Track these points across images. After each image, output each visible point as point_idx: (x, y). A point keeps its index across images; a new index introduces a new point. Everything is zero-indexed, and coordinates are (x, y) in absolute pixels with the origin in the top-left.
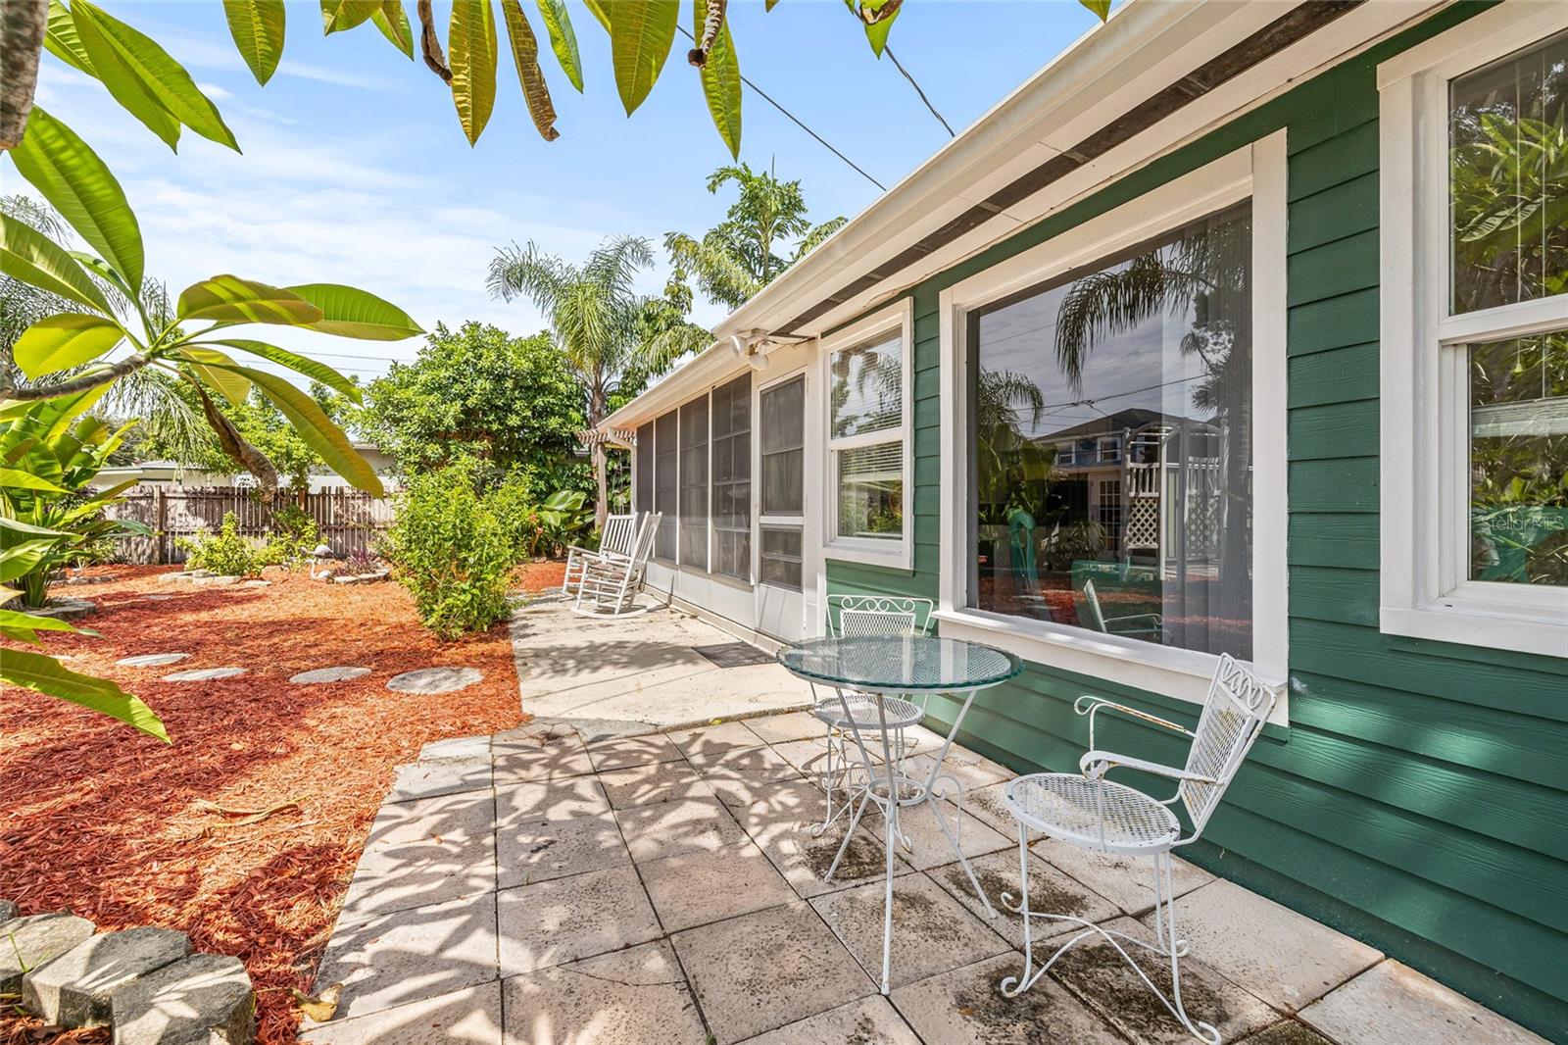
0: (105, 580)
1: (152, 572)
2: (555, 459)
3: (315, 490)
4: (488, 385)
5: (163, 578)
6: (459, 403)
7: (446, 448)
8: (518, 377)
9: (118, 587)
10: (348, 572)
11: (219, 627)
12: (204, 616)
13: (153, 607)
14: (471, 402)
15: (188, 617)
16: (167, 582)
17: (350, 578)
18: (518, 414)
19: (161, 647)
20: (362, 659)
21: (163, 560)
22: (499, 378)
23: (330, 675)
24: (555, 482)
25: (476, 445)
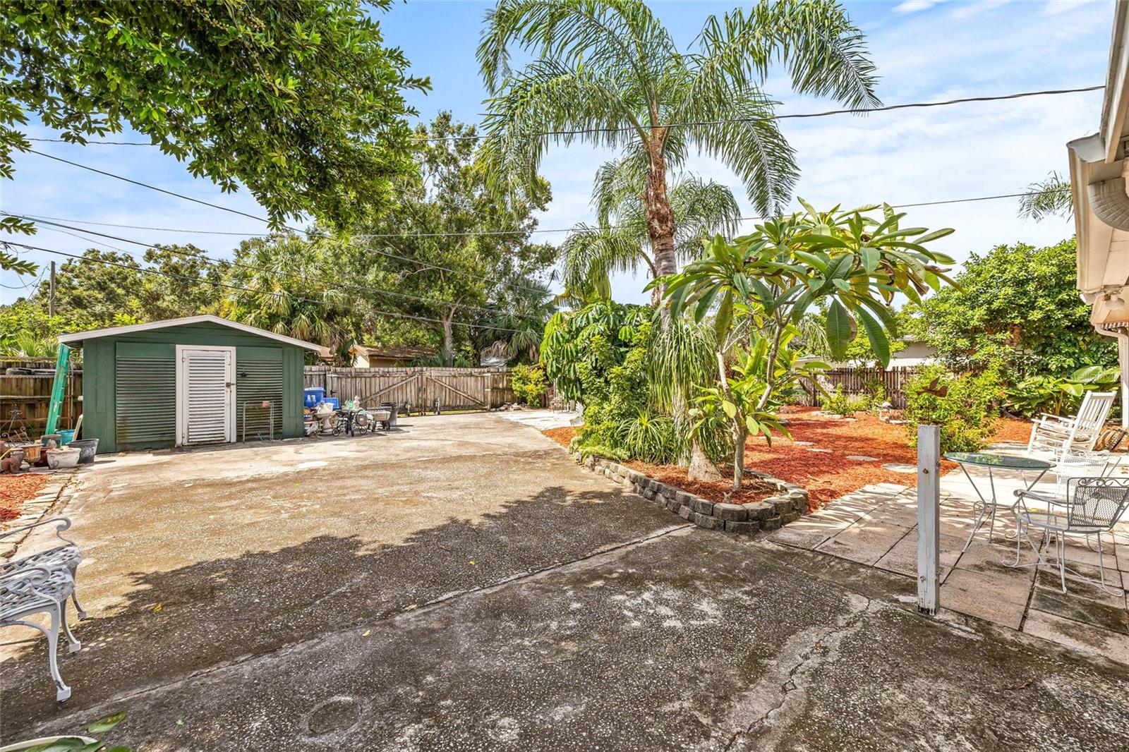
0: (793, 412)
1: (810, 410)
2: (1087, 339)
3: (889, 369)
4: (1010, 291)
5: (814, 413)
6: (985, 307)
7: (973, 340)
8: (1041, 280)
9: (796, 416)
10: (898, 418)
11: (827, 435)
12: (825, 431)
13: (807, 425)
14: (995, 305)
15: (819, 431)
16: (815, 415)
17: (899, 422)
18: (1041, 309)
19: (808, 440)
20: (878, 455)
21: (815, 405)
22: (1021, 283)
23: (861, 458)
24: (1086, 359)
25: (999, 336)
